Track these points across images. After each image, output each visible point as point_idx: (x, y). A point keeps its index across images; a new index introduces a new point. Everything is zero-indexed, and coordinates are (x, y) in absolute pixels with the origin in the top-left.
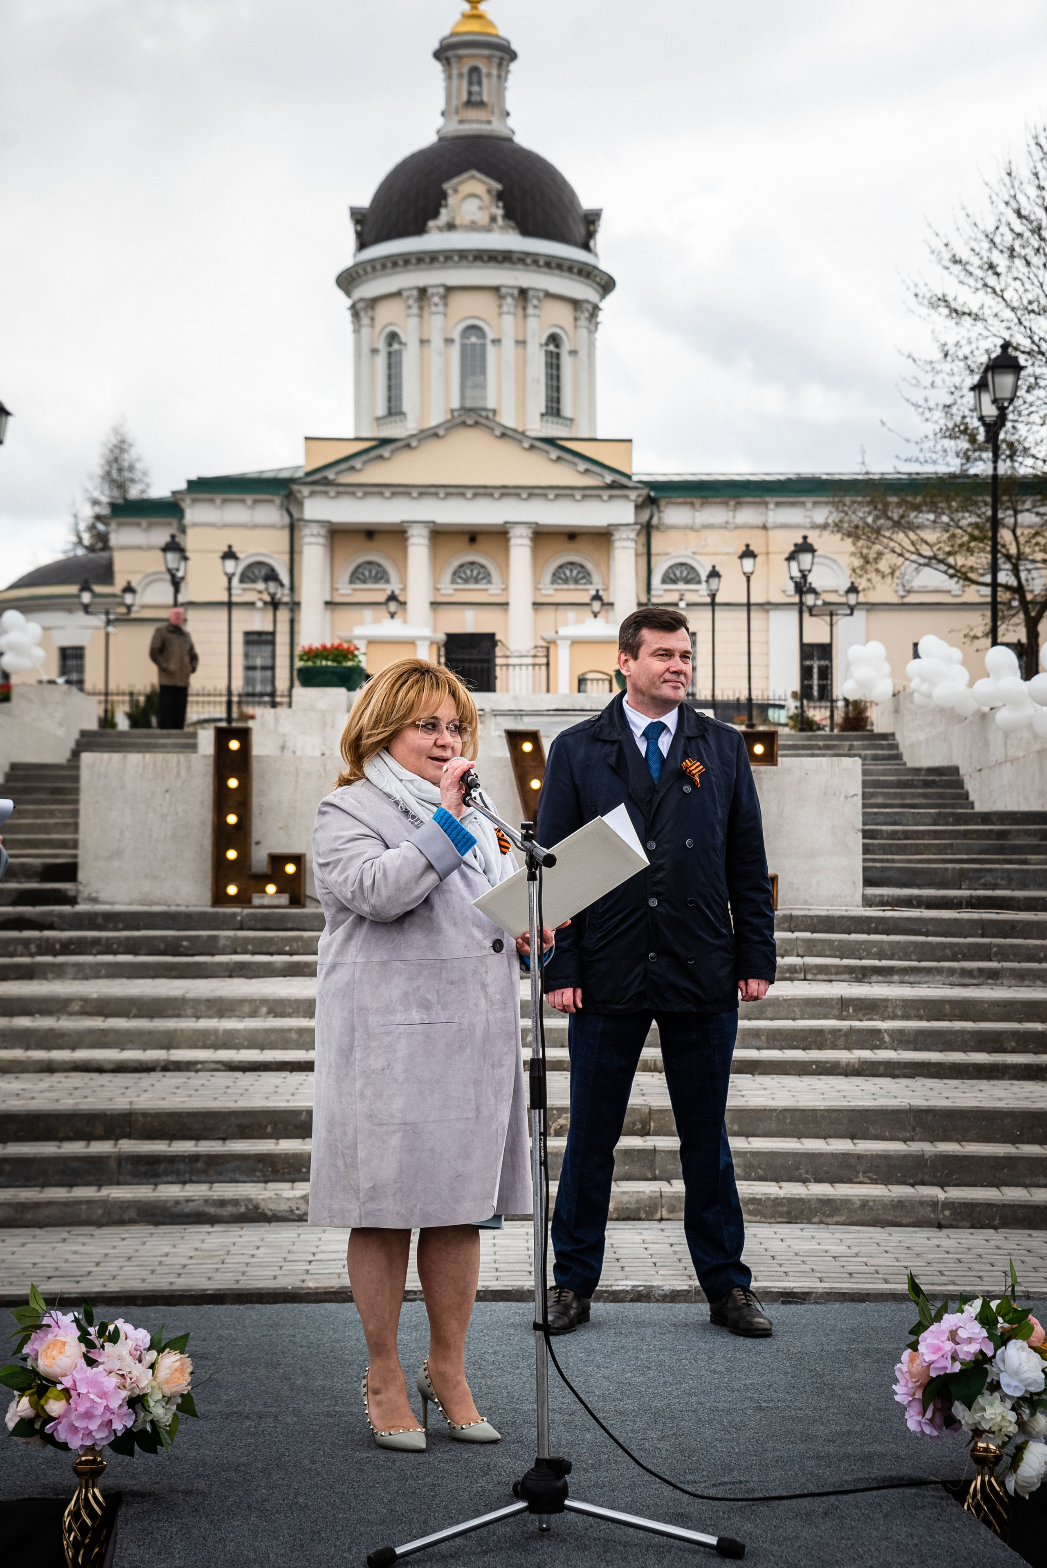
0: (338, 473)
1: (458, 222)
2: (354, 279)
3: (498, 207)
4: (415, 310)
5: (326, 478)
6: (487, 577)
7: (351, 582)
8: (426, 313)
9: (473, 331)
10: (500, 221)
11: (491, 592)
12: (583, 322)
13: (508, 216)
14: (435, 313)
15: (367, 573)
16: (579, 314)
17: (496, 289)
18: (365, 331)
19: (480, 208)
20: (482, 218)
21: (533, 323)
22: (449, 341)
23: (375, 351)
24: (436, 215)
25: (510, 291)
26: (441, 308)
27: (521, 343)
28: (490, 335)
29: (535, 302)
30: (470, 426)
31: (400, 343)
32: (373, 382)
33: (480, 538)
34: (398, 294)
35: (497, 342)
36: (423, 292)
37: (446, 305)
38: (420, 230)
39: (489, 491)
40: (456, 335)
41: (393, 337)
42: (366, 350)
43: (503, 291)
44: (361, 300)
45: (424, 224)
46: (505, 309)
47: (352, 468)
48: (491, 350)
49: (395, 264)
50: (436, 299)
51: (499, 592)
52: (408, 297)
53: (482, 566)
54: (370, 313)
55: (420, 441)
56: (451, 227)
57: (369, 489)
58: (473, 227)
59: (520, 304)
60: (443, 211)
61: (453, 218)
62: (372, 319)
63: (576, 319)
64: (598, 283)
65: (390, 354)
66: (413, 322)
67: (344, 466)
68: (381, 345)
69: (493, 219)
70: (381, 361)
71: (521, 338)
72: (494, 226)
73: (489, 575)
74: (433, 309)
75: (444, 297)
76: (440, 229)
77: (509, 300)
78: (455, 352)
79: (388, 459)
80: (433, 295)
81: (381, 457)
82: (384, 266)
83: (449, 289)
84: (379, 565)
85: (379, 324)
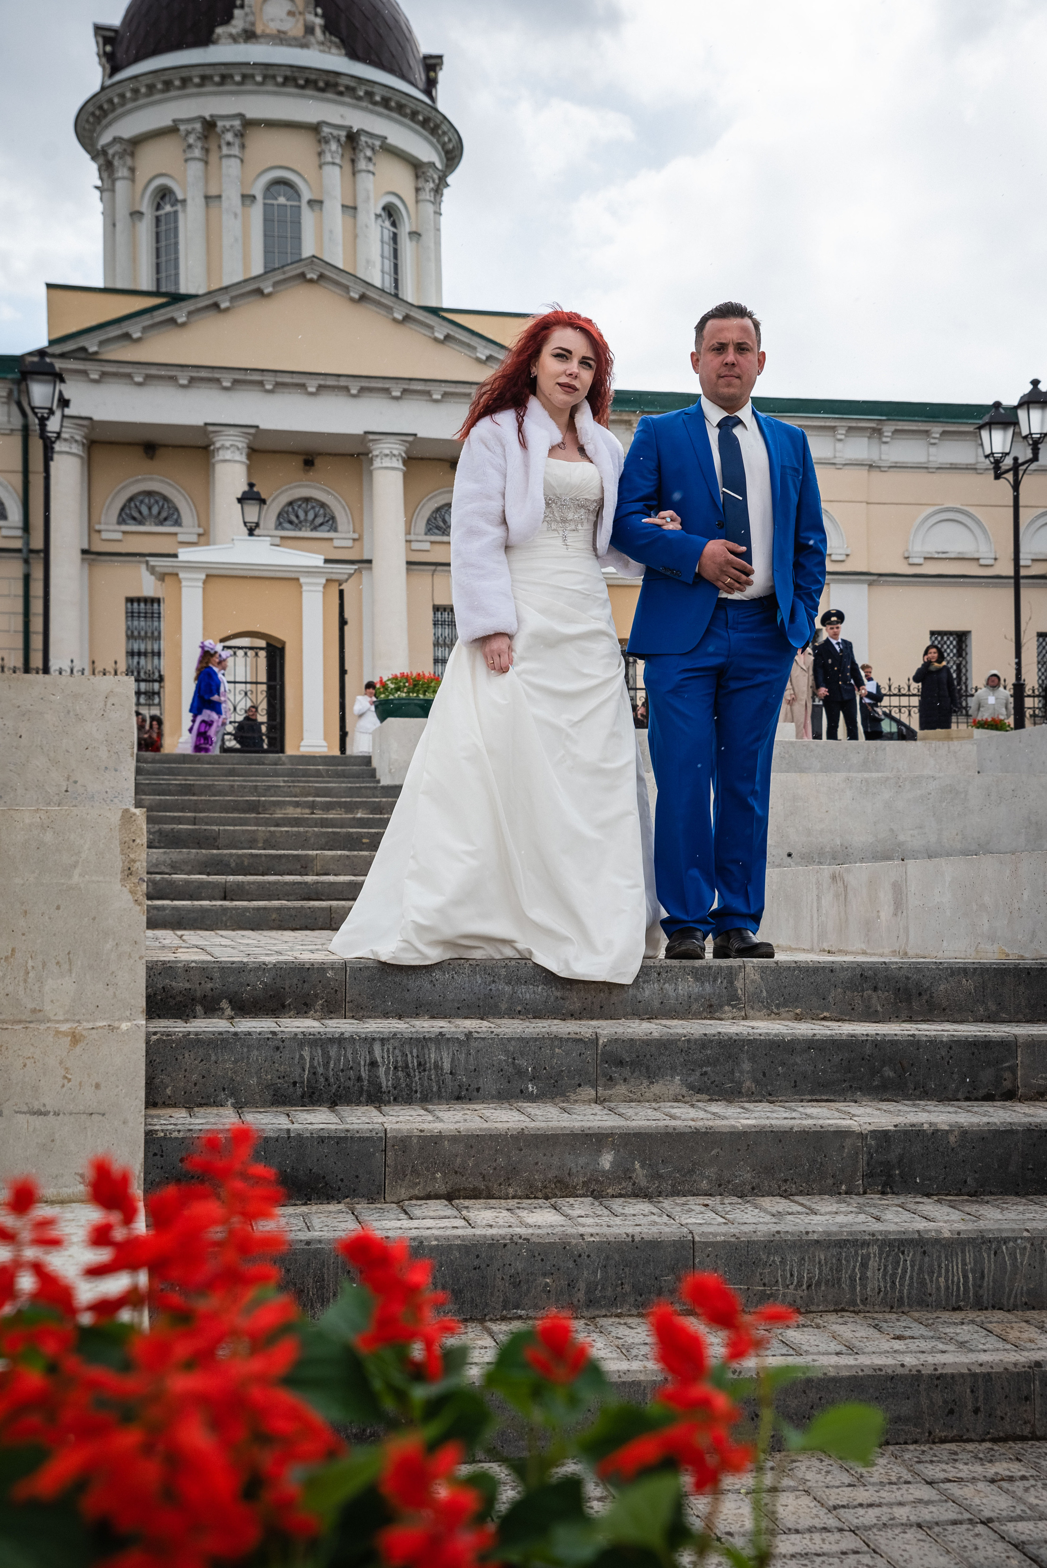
0: (102, 343)
1: (259, 31)
2: (105, 113)
3: (316, 15)
4: (197, 153)
5: (84, 349)
6: (331, 522)
7: (121, 521)
8: (213, 157)
9: (282, 188)
10: (318, 32)
11: (337, 543)
12: (427, 195)
13: (328, 28)
14: (229, 156)
15: (144, 510)
16: (421, 184)
17: (315, 128)
18: (120, 186)
19: (290, 13)
20: (295, 28)
21: (366, 182)
22: (248, 199)
23: (136, 214)
24: (227, 19)
25: (335, 132)
26: (235, 151)
27: (350, 209)
28: (306, 195)
29: (369, 153)
30: (311, 281)
31: (175, 202)
32: (134, 259)
33: (318, 462)
34: (172, 130)
35: (316, 203)
36: (209, 125)
37: (243, 146)
38: (205, 39)
39: (343, 382)
40: (258, 190)
41: (164, 195)
42: (122, 213)
43: (326, 130)
44: (116, 140)
45: (212, 32)
46: (328, 158)
47: (127, 336)
48: (308, 218)
49: (168, 85)
50: (229, 137)
51: (349, 543)
52: (188, 133)
53: (323, 505)
54: (129, 161)
55: (233, 299)
56: (249, 36)
57: (153, 371)
58: (281, 39)
59: (348, 155)
60: (237, 12)
61: (253, 24)
62: (132, 170)
63: (417, 190)
64: (443, 145)
65: (158, 219)
66: (195, 169)
67: (114, 332)
68: (146, 206)
69: (309, 30)
70: (145, 229)
71: (349, 203)
72: (312, 39)
73: (333, 518)
74: (225, 150)
75: (240, 135)
76: (234, 39)
77: (334, 146)
78: (257, 212)
79: (183, 325)
80: (226, 130)
81: (172, 321)
82: (151, 88)
83: (249, 124)
84: (165, 499)
85: (142, 176)
